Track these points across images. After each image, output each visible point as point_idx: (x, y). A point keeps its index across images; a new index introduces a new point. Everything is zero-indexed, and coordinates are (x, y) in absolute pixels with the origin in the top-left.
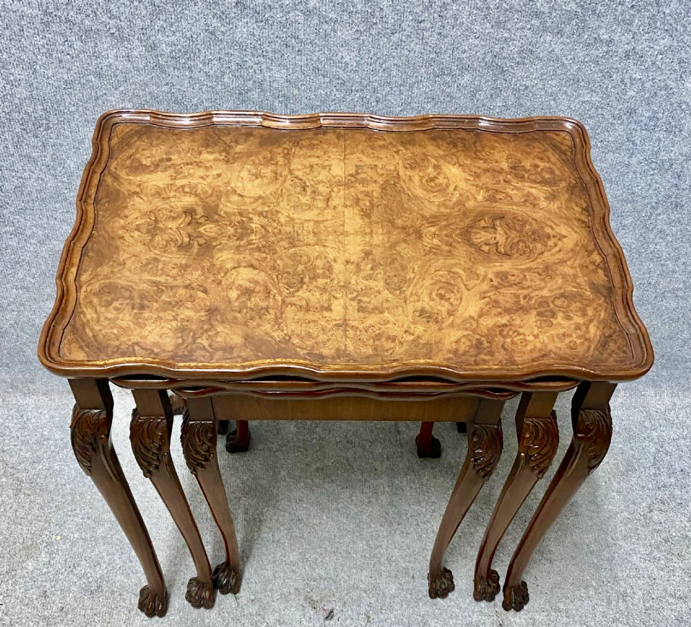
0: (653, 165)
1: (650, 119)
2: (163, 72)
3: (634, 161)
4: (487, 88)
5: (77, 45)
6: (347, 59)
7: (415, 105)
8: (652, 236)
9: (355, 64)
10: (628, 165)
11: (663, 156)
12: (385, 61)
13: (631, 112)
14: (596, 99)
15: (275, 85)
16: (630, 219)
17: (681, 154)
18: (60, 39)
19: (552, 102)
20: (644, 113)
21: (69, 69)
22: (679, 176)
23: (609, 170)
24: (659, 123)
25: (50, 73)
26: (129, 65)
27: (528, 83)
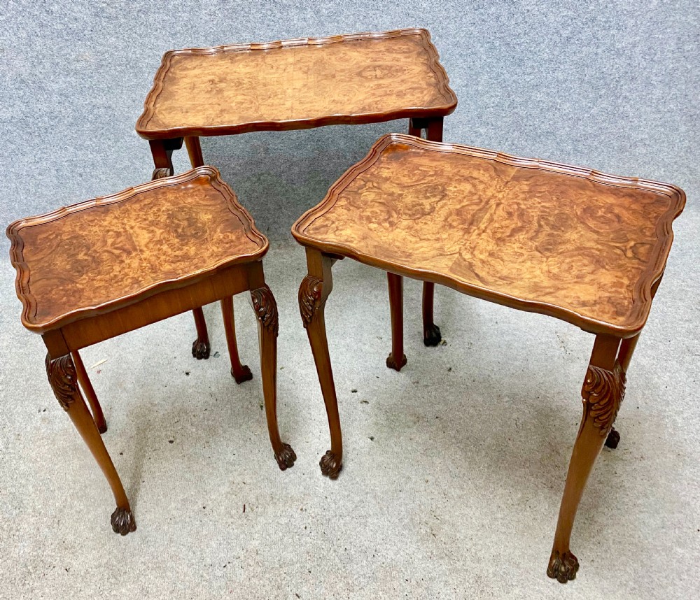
0: (612, 52)
1: (606, 22)
2: (323, 25)
3: (600, 51)
4: (505, 13)
5: (278, 15)
6: (425, 6)
7: (464, 29)
8: (620, 101)
9: (429, 8)
10: (597, 54)
11: (618, 46)
12: (446, 5)
13: (594, 19)
14: (570, 13)
15: (384, 26)
16: (604, 91)
17: (629, 43)
18: (269, 13)
19: (545, 18)
20: (602, 19)
21: (273, 30)
22: (630, 58)
23: (585, 59)
24: (612, 24)
25: (262, 33)
26: (305, 24)
27: (529, 8)
